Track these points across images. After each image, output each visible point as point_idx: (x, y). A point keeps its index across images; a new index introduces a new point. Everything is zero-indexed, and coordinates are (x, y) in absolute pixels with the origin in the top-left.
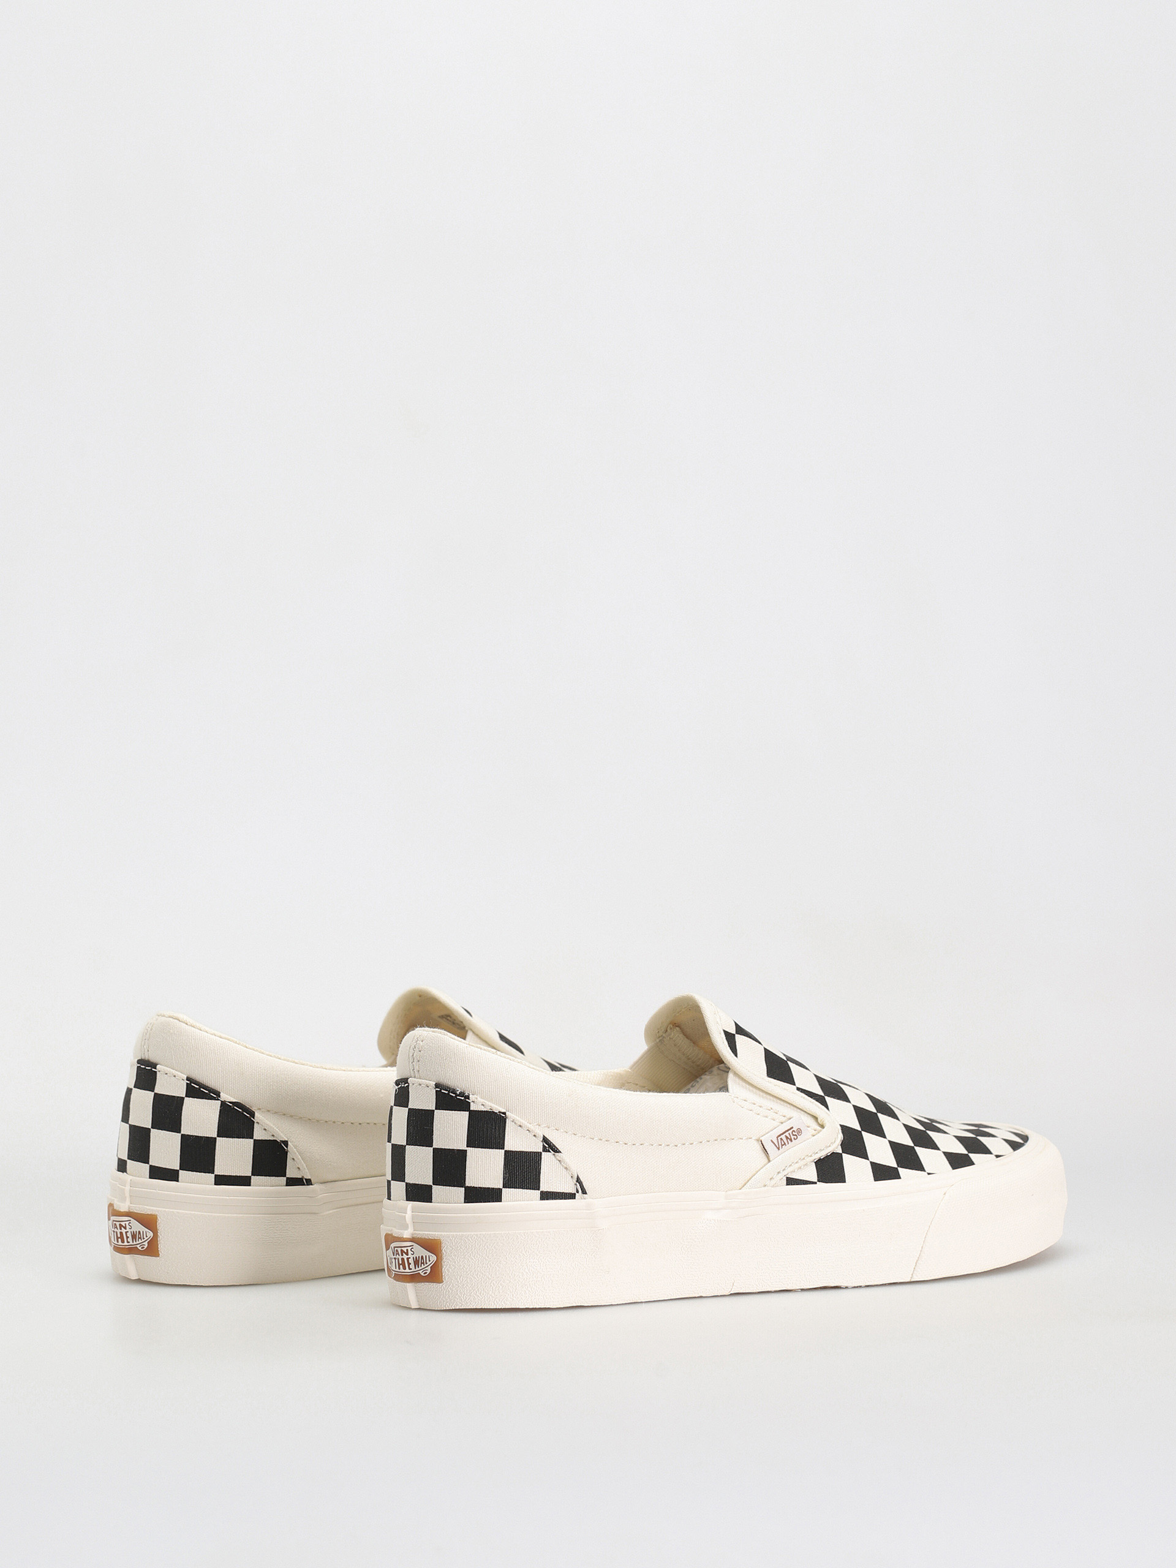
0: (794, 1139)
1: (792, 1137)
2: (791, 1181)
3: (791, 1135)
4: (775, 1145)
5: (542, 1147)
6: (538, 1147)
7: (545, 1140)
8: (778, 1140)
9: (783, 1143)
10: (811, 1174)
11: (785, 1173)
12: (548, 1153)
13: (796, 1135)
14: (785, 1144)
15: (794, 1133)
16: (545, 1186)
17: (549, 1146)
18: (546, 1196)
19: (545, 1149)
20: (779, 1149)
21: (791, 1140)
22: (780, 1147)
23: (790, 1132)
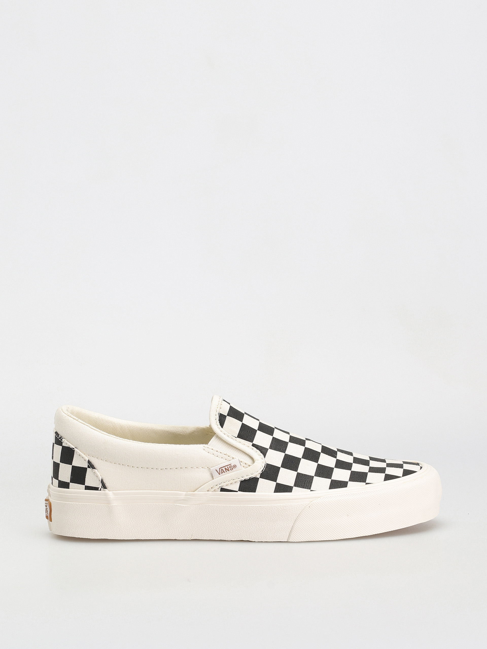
0: (230, 470)
1: (230, 469)
2: (223, 490)
3: (229, 468)
4: (218, 472)
5: (87, 465)
6: (85, 465)
7: (89, 462)
8: (220, 470)
9: (223, 471)
10: (236, 487)
11: (220, 485)
12: (90, 468)
13: (232, 468)
14: (224, 472)
15: (231, 467)
16: (87, 484)
17: (91, 465)
18: (88, 488)
19: (89, 467)
20: (219, 474)
21: (228, 470)
22: (221, 473)
23: (229, 466)
